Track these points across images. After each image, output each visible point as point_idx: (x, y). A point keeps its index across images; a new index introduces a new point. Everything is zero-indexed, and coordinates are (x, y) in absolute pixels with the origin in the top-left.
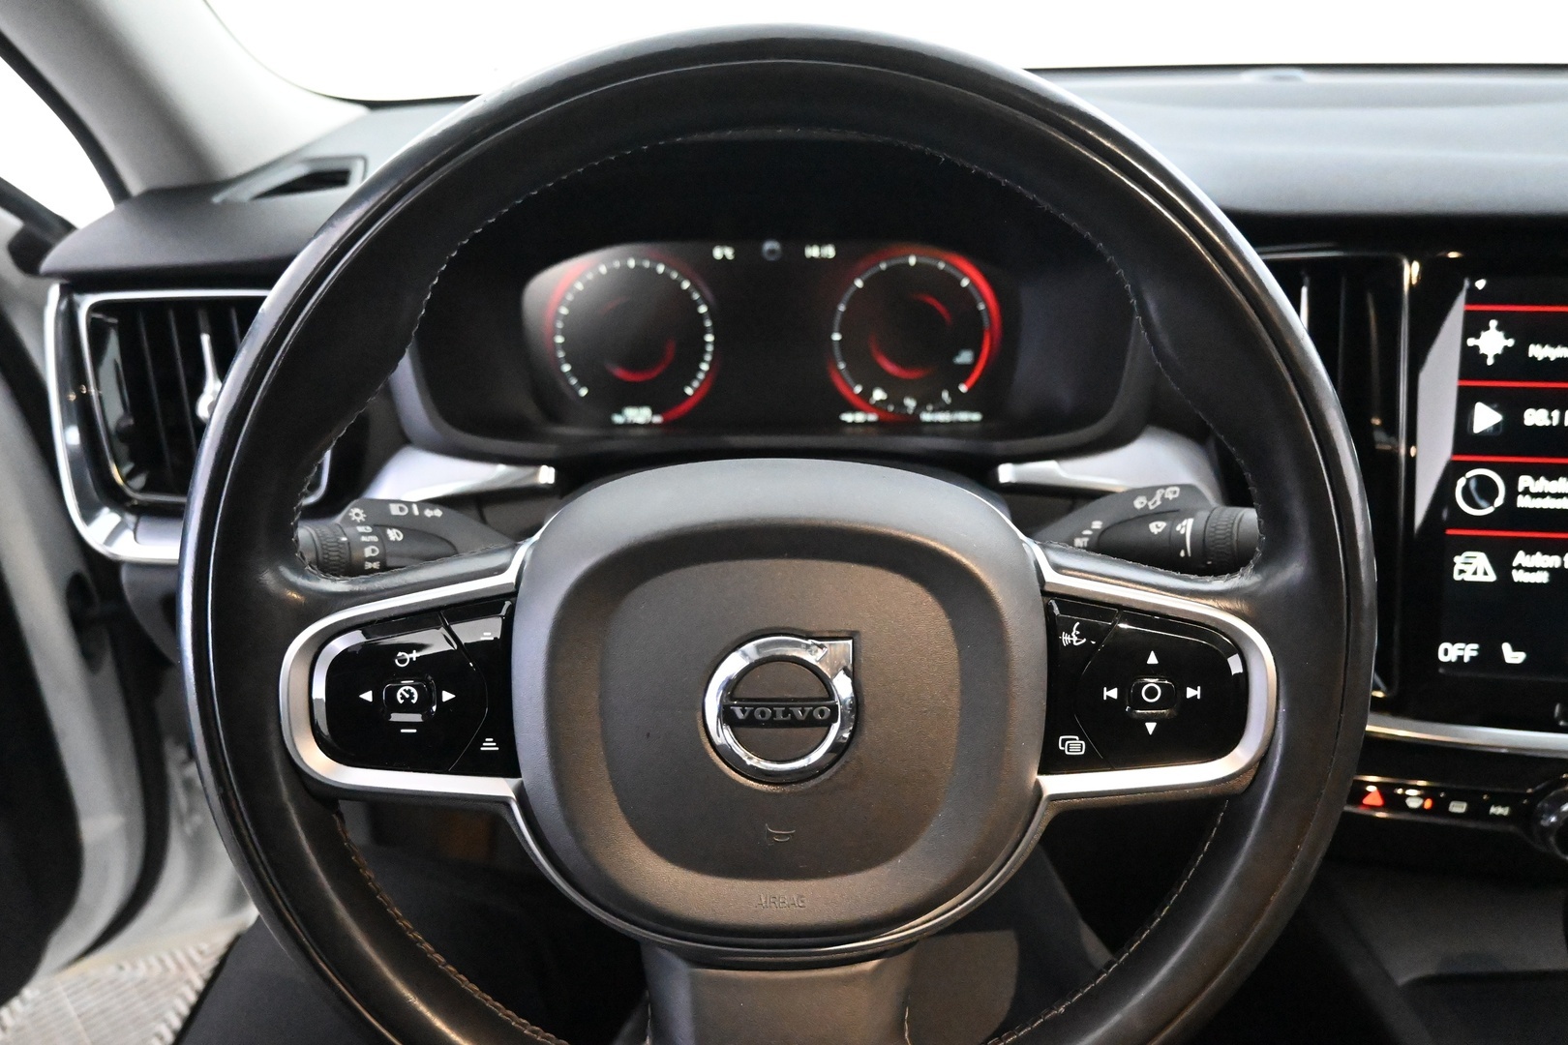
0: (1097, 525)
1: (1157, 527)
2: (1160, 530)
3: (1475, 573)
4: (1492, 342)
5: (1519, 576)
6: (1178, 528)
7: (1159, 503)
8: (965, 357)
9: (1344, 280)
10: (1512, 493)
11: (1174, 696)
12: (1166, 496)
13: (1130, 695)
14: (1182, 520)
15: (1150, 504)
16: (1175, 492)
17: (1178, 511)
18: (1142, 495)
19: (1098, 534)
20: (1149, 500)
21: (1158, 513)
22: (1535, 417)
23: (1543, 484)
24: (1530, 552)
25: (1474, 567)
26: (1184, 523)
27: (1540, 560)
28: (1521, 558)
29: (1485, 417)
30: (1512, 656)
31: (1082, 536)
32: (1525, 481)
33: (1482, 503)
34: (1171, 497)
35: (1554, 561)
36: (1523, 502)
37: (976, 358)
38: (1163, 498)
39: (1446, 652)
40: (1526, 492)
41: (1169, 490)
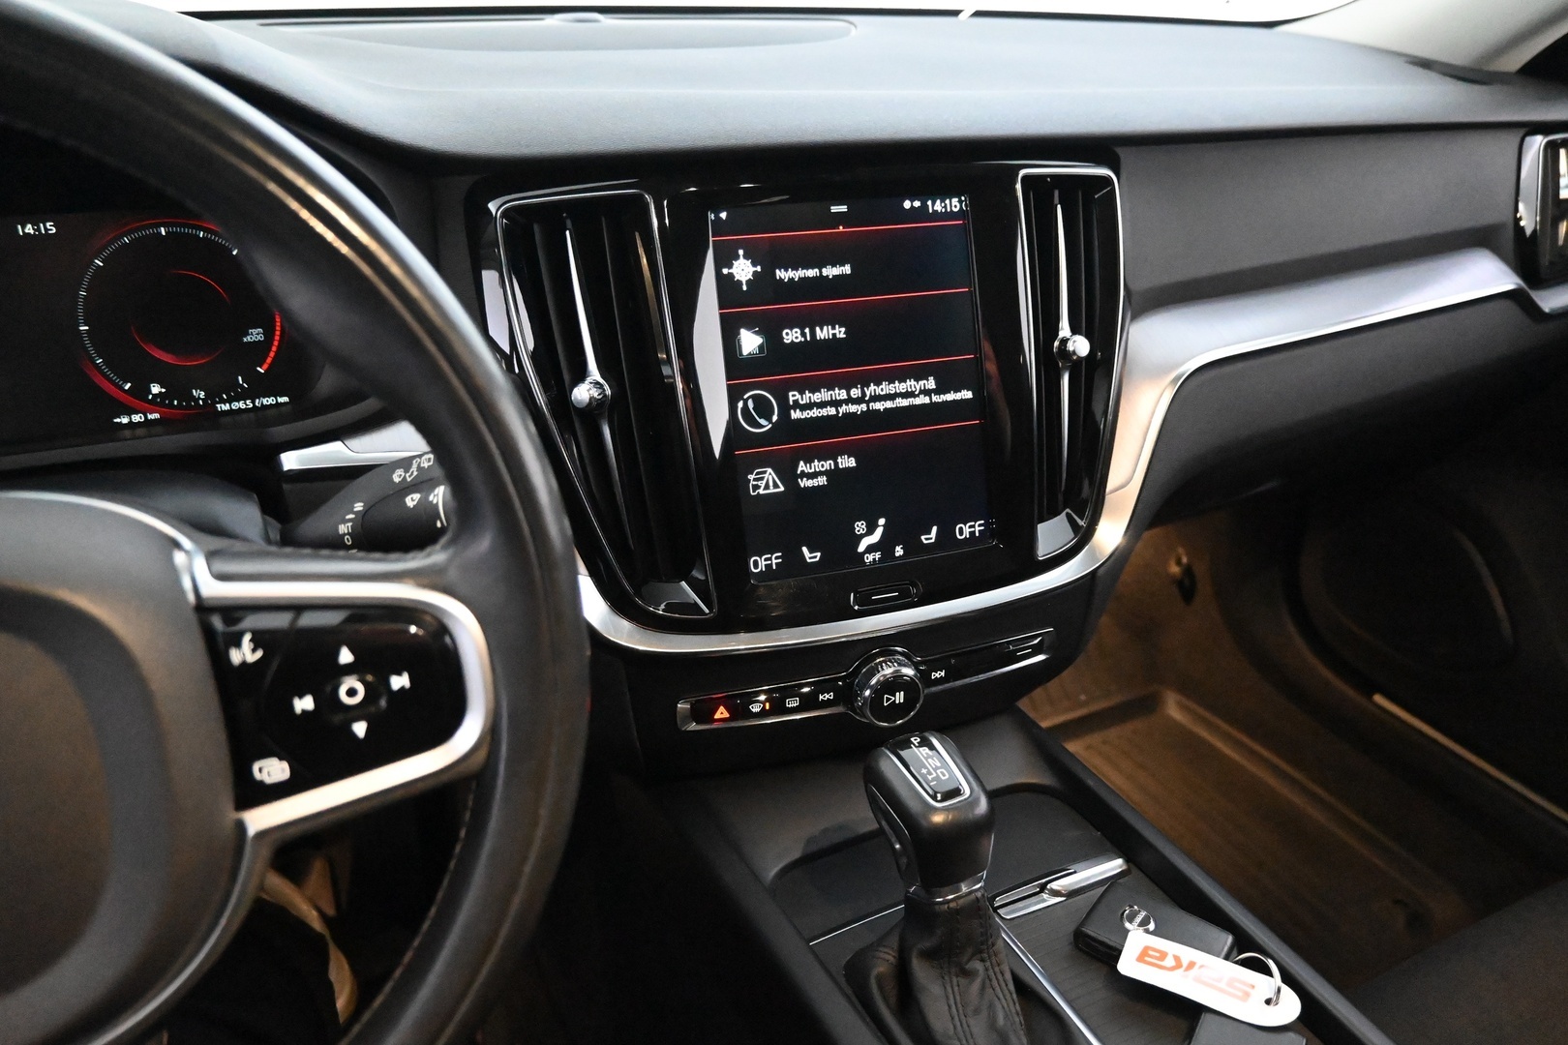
0: (359, 507)
1: (412, 500)
2: (415, 503)
3: (767, 487)
4: (743, 270)
5: (804, 483)
6: (431, 498)
7: (415, 473)
8: (255, 335)
9: (603, 219)
10: (785, 408)
11: (377, 689)
12: (422, 465)
13: (328, 701)
14: (434, 488)
15: (407, 475)
16: (429, 460)
17: (431, 480)
18: (399, 468)
19: (360, 516)
20: (406, 472)
21: (414, 485)
22: (792, 336)
23: (808, 397)
24: (809, 461)
25: (766, 482)
26: (436, 492)
27: (817, 466)
28: (802, 467)
29: (750, 342)
30: (810, 556)
31: (345, 521)
32: (793, 396)
33: (763, 422)
34: (426, 465)
35: (828, 464)
36: (796, 415)
37: (269, 334)
38: (419, 468)
39: (756, 564)
40: (797, 405)
41: (423, 458)
